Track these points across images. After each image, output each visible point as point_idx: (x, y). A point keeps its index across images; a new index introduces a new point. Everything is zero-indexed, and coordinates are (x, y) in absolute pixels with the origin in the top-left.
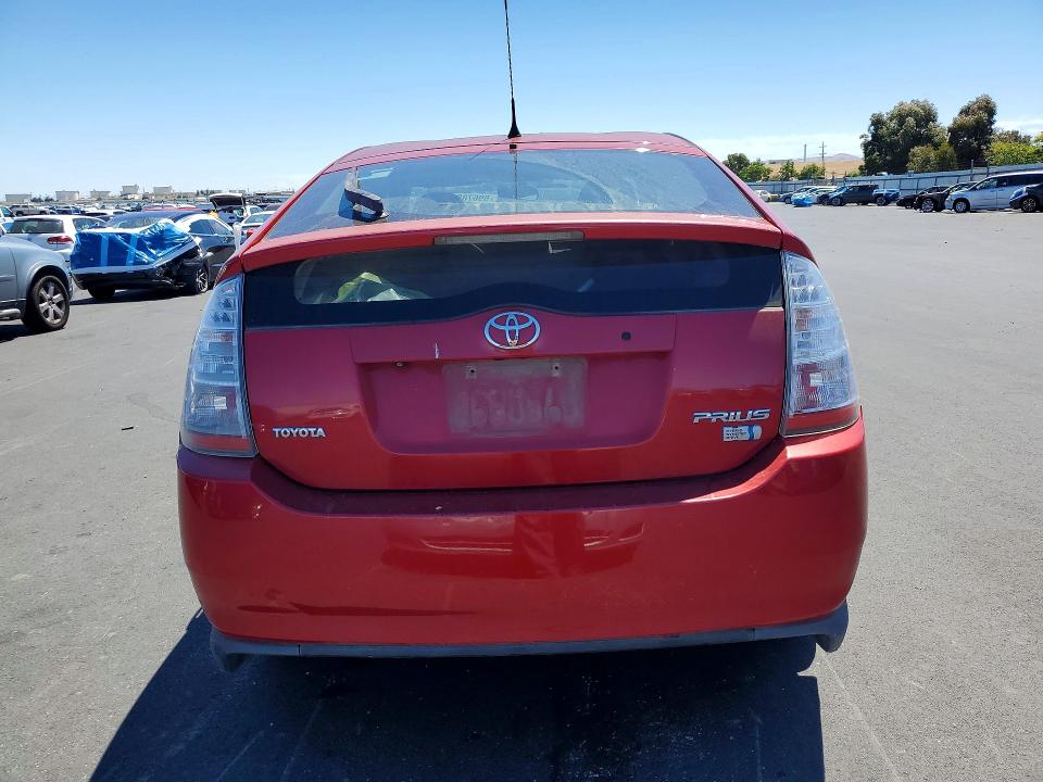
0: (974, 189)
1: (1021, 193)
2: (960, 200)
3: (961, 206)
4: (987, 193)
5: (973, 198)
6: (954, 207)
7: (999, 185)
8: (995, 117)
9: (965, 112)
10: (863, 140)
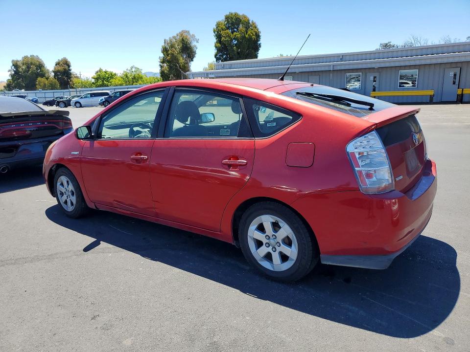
0: (82, 98)
1: (102, 100)
2: (76, 103)
3: (78, 105)
4: (87, 99)
5: (82, 101)
6: (75, 105)
7: (91, 96)
8: (71, 68)
9: (58, 64)
10: (10, 73)
